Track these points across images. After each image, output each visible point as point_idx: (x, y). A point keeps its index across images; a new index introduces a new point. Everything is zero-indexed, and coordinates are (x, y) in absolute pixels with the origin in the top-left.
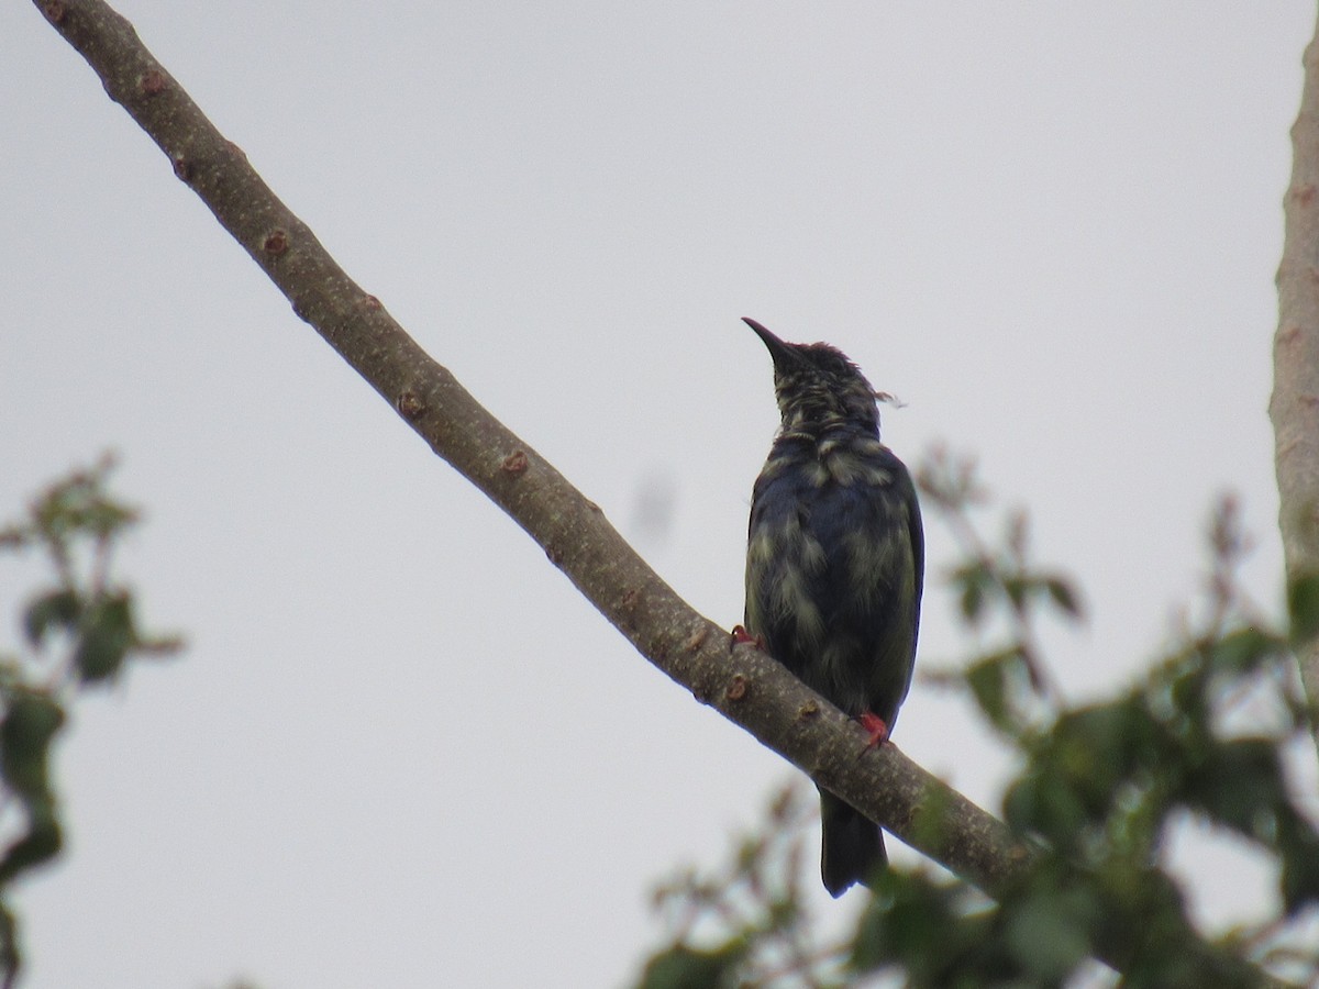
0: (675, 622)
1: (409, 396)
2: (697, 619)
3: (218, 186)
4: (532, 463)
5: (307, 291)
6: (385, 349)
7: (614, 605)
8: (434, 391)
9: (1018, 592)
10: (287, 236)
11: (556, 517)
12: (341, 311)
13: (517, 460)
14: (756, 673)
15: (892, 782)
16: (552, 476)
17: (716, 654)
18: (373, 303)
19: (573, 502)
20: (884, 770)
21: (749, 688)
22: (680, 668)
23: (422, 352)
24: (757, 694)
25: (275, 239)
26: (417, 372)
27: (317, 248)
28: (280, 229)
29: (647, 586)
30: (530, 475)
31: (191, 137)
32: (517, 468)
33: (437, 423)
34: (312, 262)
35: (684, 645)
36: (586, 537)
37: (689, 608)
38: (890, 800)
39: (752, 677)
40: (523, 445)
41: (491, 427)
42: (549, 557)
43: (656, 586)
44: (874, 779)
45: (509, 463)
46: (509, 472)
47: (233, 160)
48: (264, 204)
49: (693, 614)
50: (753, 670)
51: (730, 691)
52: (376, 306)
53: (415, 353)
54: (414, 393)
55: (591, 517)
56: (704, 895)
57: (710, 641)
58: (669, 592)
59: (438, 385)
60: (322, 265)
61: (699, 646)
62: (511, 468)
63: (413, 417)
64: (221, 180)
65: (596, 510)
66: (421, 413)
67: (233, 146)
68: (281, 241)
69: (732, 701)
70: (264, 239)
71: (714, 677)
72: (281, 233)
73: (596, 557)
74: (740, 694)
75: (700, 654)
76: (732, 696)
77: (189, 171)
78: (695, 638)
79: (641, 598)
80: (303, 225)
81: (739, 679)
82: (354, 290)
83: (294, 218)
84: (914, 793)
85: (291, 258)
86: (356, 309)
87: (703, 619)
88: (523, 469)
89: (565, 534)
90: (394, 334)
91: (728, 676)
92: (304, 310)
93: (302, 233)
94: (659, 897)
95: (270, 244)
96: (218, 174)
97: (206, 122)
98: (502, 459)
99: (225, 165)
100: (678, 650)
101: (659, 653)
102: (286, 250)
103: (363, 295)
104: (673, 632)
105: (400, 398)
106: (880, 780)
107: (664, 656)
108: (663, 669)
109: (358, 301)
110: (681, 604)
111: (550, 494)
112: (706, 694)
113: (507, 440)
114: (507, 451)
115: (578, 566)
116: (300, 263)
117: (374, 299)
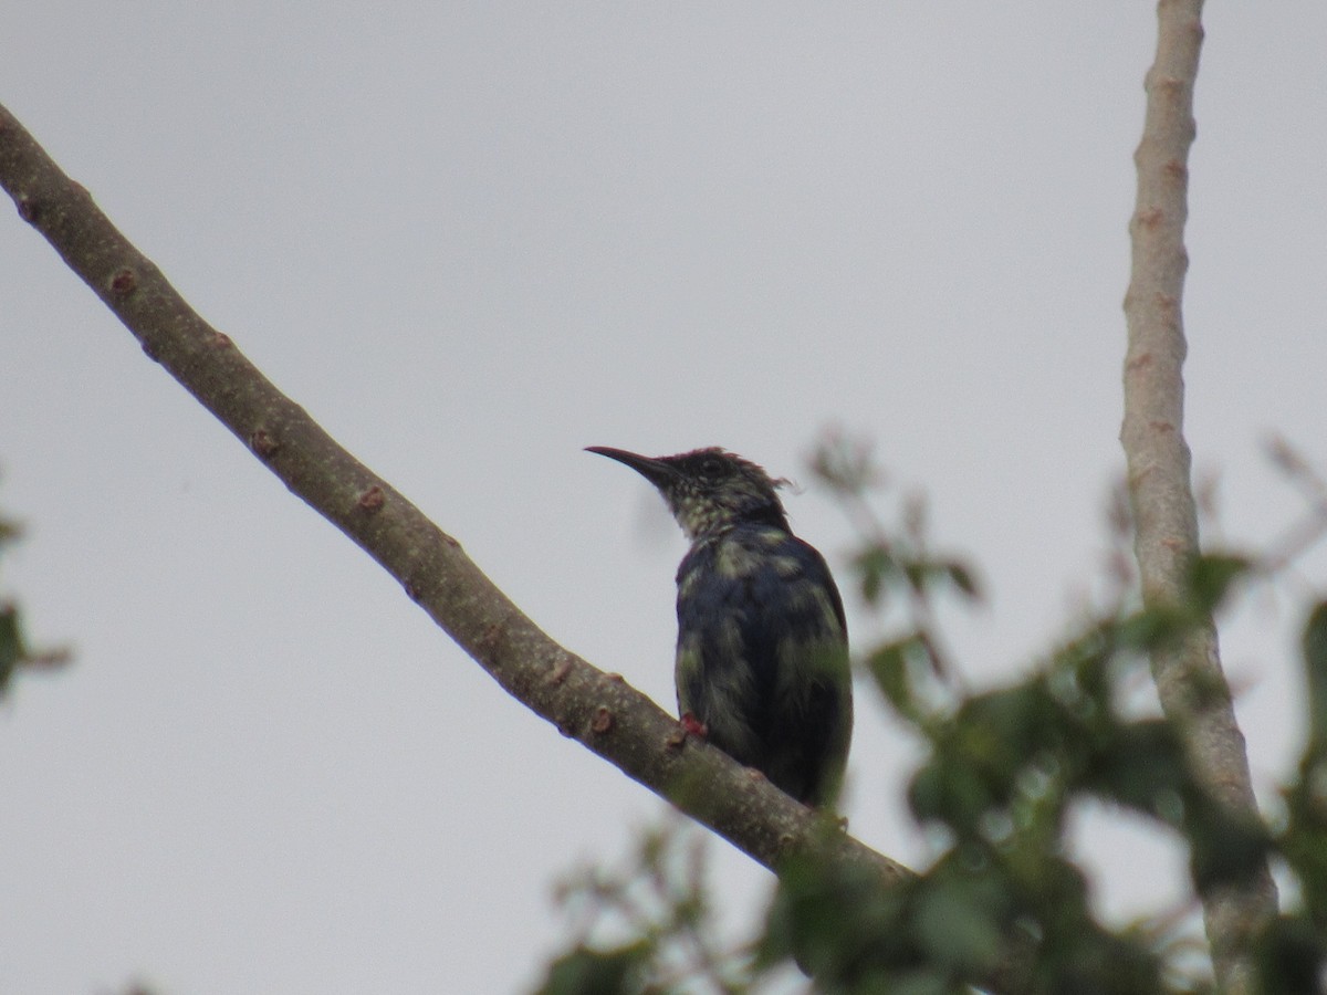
0: (537, 656)
1: (262, 434)
2: (559, 652)
3: (63, 227)
4: (389, 498)
5: (156, 330)
6: (236, 387)
7: (475, 640)
8: (287, 429)
9: (917, 575)
10: (135, 276)
11: (414, 552)
12: (191, 350)
13: (373, 497)
14: (620, 705)
15: (760, 811)
16: (409, 511)
17: (579, 687)
18: (223, 340)
19: (431, 537)
20: (752, 799)
21: (614, 721)
22: (543, 702)
23: (274, 389)
24: (621, 726)
25: (124, 278)
26: (270, 409)
27: (164, 286)
28: (127, 268)
29: (508, 619)
30: (387, 511)
31: (35, 178)
32: (374, 504)
33: (291, 460)
34: (161, 301)
35: (547, 678)
36: (445, 572)
37: (552, 641)
38: (758, 829)
39: (616, 710)
40: (380, 481)
41: (347, 464)
42: (408, 592)
43: (515, 619)
44: (743, 809)
45: (365, 499)
46: (365, 508)
47: (78, 199)
48: (110, 243)
49: (555, 648)
50: (617, 701)
51: (595, 723)
52: (226, 344)
53: (268, 391)
54: (267, 431)
55: (450, 551)
56: (606, 892)
57: (574, 673)
58: (530, 625)
59: (292, 422)
60: (170, 304)
61: (562, 679)
62: (366, 504)
63: (267, 455)
64: (66, 220)
65: (454, 544)
66: (274, 451)
67: (77, 186)
68: (129, 281)
69: (597, 734)
70: (111, 279)
71: (578, 709)
72: (129, 273)
73: (456, 591)
74: (604, 727)
75: (563, 687)
76: (597, 728)
77: (33, 212)
78: (558, 671)
79: (502, 632)
80: (150, 264)
81: (603, 711)
82: (202, 328)
83: (141, 258)
84: (782, 822)
85: (139, 298)
86: (206, 347)
87: (565, 652)
88: (380, 504)
89: (424, 568)
90: (245, 372)
91: (592, 708)
92: (154, 350)
93: (149, 272)
94: (561, 893)
95: (117, 284)
96: (63, 214)
97: (49, 162)
98: (358, 495)
99: (69, 205)
100: (541, 684)
101: (523, 687)
102: (134, 290)
103: (213, 333)
104: (535, 666)
105: (254, 436)
106: (748, 809)
107: (527, 690)
108: (527, 703)
109: (208, 339)
110: (543, 638)
111: (409, 529)
112: (570, 728)
113: (363, 476)
114: (363, 487)
115: (437, 601)
116: (148, 303)
117: (225, 337)
